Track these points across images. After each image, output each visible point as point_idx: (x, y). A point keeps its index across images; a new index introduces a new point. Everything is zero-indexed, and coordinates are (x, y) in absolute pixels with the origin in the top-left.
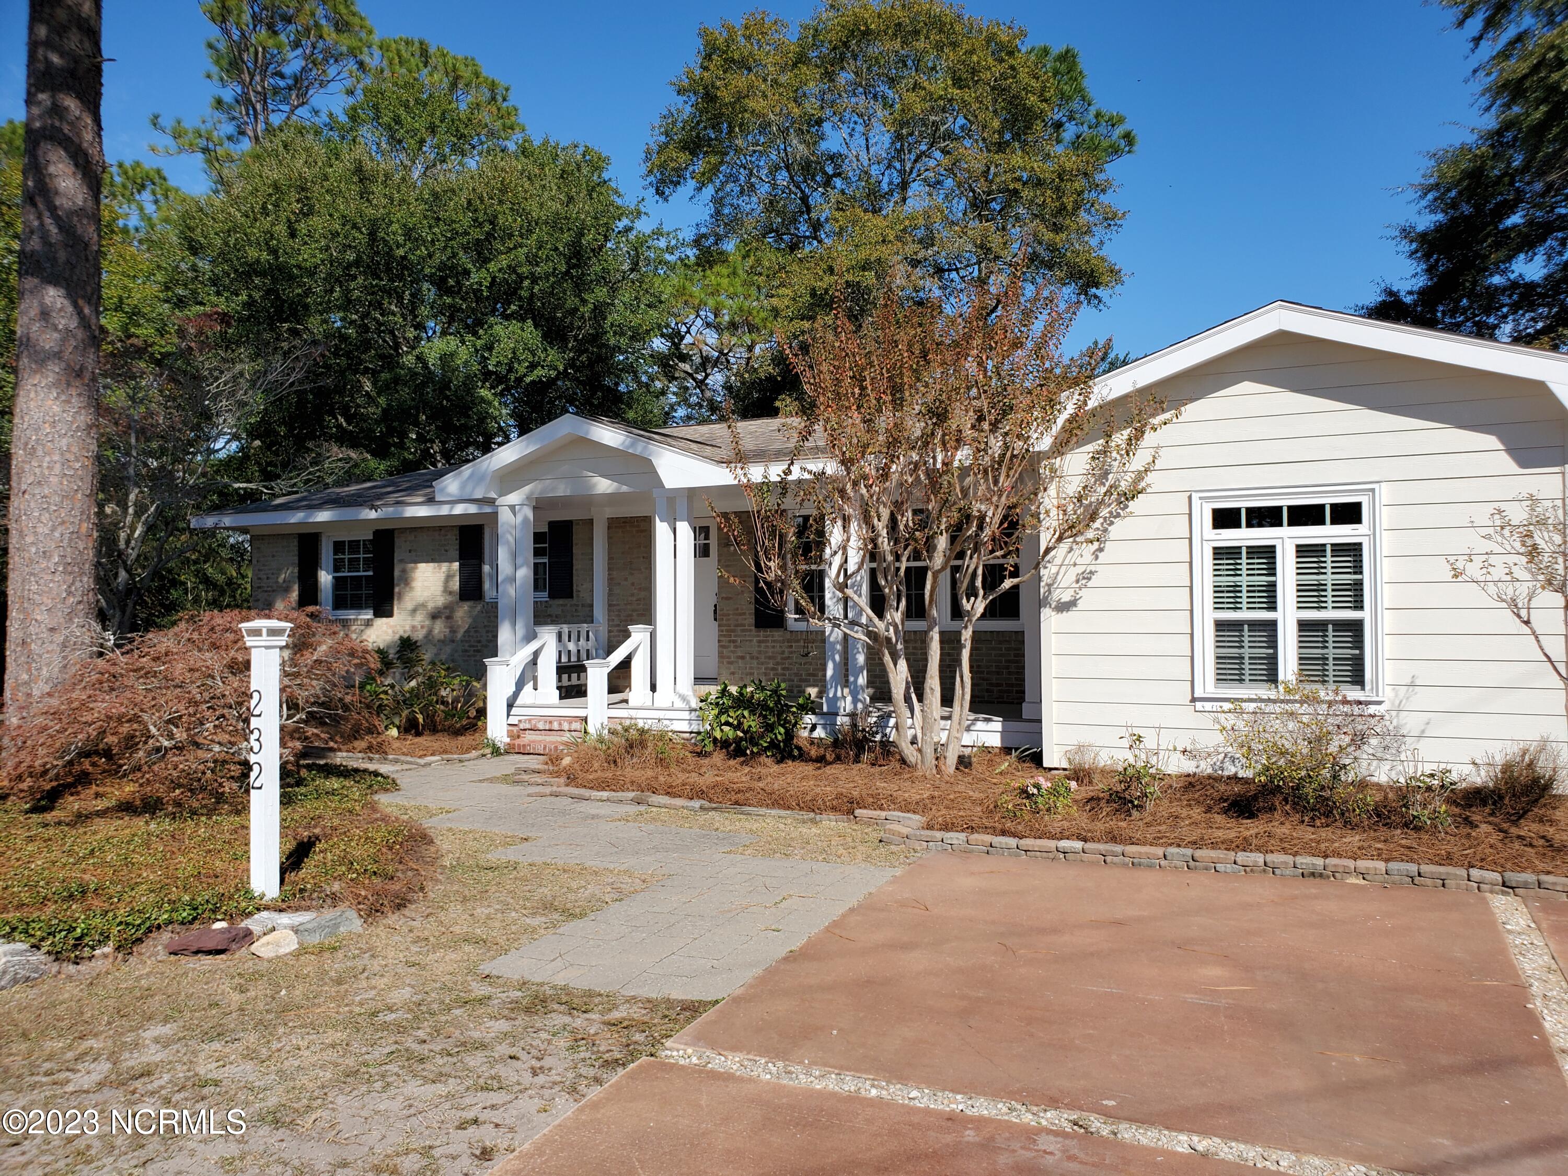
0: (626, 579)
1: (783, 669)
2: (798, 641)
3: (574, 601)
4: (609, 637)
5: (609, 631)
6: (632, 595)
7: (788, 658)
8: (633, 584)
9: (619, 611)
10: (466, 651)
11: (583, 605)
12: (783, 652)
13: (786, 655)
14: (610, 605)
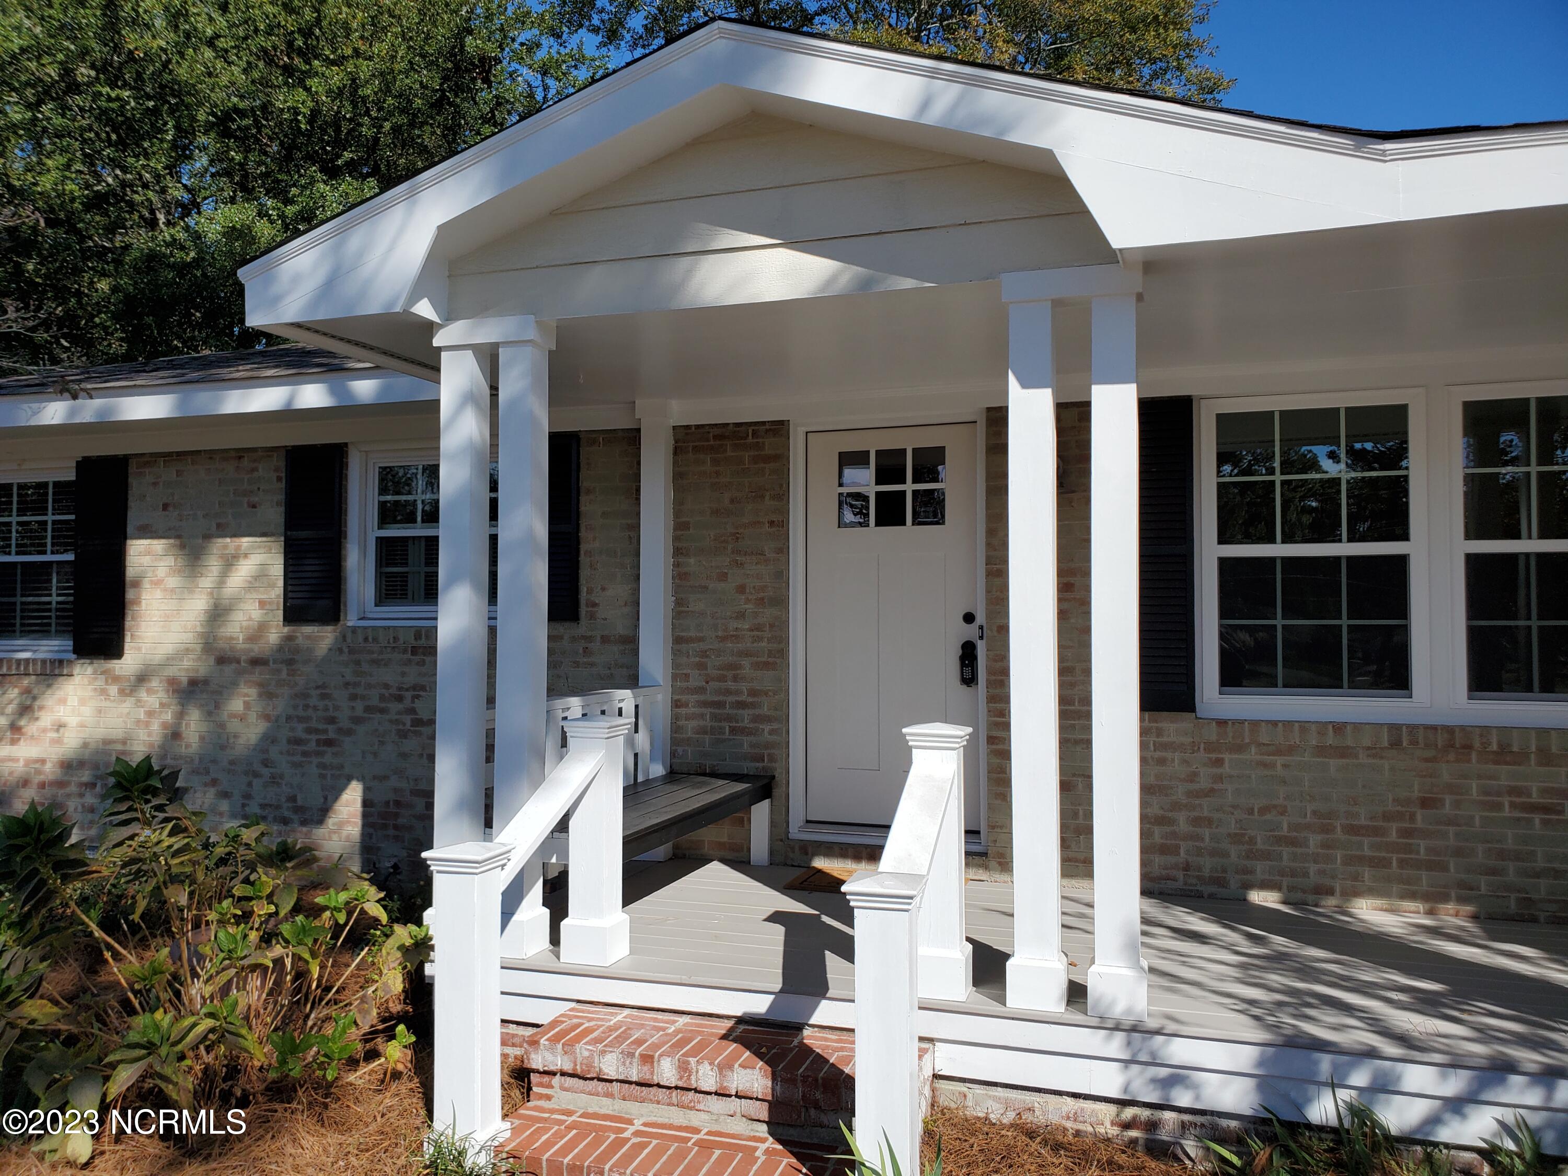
0: (723, 577)
1: (1196, 821)
2: (1240, 748)
3: (583, 627)
4: (675, 718)
5: (676, 704)
6: (741, 615)
7: (1210, 792)
8: (741, 589)
9: (704, 654)
10: (297, 742)
11: (605, 640)
12: (1192, 777)
13: (1204, 783)
14: (678, 640)
